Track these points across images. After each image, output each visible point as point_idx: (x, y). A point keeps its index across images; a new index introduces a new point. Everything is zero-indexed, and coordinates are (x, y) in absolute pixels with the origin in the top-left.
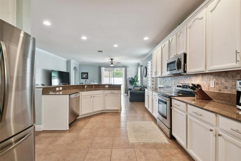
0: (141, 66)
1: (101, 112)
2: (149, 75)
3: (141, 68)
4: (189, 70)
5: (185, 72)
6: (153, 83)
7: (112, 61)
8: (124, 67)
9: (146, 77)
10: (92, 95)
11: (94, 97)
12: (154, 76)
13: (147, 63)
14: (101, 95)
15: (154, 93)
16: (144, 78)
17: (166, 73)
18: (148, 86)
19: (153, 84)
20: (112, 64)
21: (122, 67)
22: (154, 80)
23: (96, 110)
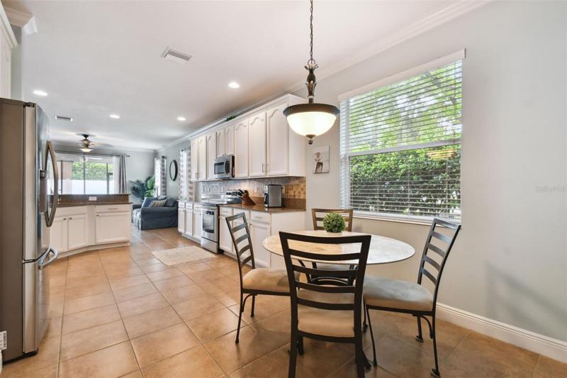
0: (163, 157)
1: (85, 250)
2: (182, 176)
3: (163, 161)
4: (237, 175)
5: (233, 176)
6: (191, 191)
7: (86, 140)
8: (118, 156)
9: (174, 180)
10: (67, 216)
11: (71, 219)
12: (194, 179)
13: (179, 155)
14: (87, 215)
15: (196, 205)
16: (171, 183)
17: (213, 177)
18: (181, 197)
19: (191, 194)
20: (87, 146)
21: (112, 155)
22: (194, 186)
23: (73, 246)
